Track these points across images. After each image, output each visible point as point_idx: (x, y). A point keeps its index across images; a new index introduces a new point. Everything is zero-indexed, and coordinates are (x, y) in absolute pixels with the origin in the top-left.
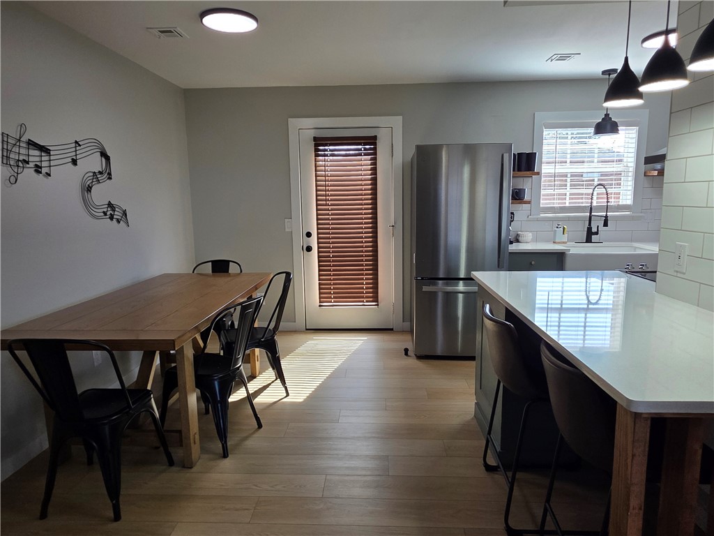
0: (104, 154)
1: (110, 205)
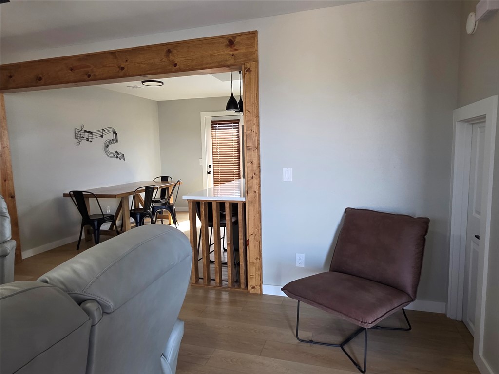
0: (115, 133)
1: (116, 152)
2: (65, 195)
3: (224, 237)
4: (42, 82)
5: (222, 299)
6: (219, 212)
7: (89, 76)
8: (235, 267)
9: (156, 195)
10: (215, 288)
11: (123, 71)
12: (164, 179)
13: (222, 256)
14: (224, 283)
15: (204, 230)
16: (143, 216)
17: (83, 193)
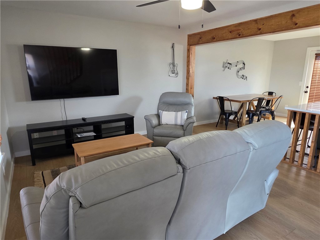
0: (244, 64)
1: (243, 75)
2: (214, 98)
3: (309, 138)
4: (215, 40)
5: (300, 173)
6: (310, 120)
7: (240, 35)
8: (315, 159)
9: (264, 103)
10: (296, 166)
11: (260, 31)
12: (270, 94)
13: (306, 150)
14: (304, 165)
15: (296, 130)
16: (253, 115)
17: (224, 98)
